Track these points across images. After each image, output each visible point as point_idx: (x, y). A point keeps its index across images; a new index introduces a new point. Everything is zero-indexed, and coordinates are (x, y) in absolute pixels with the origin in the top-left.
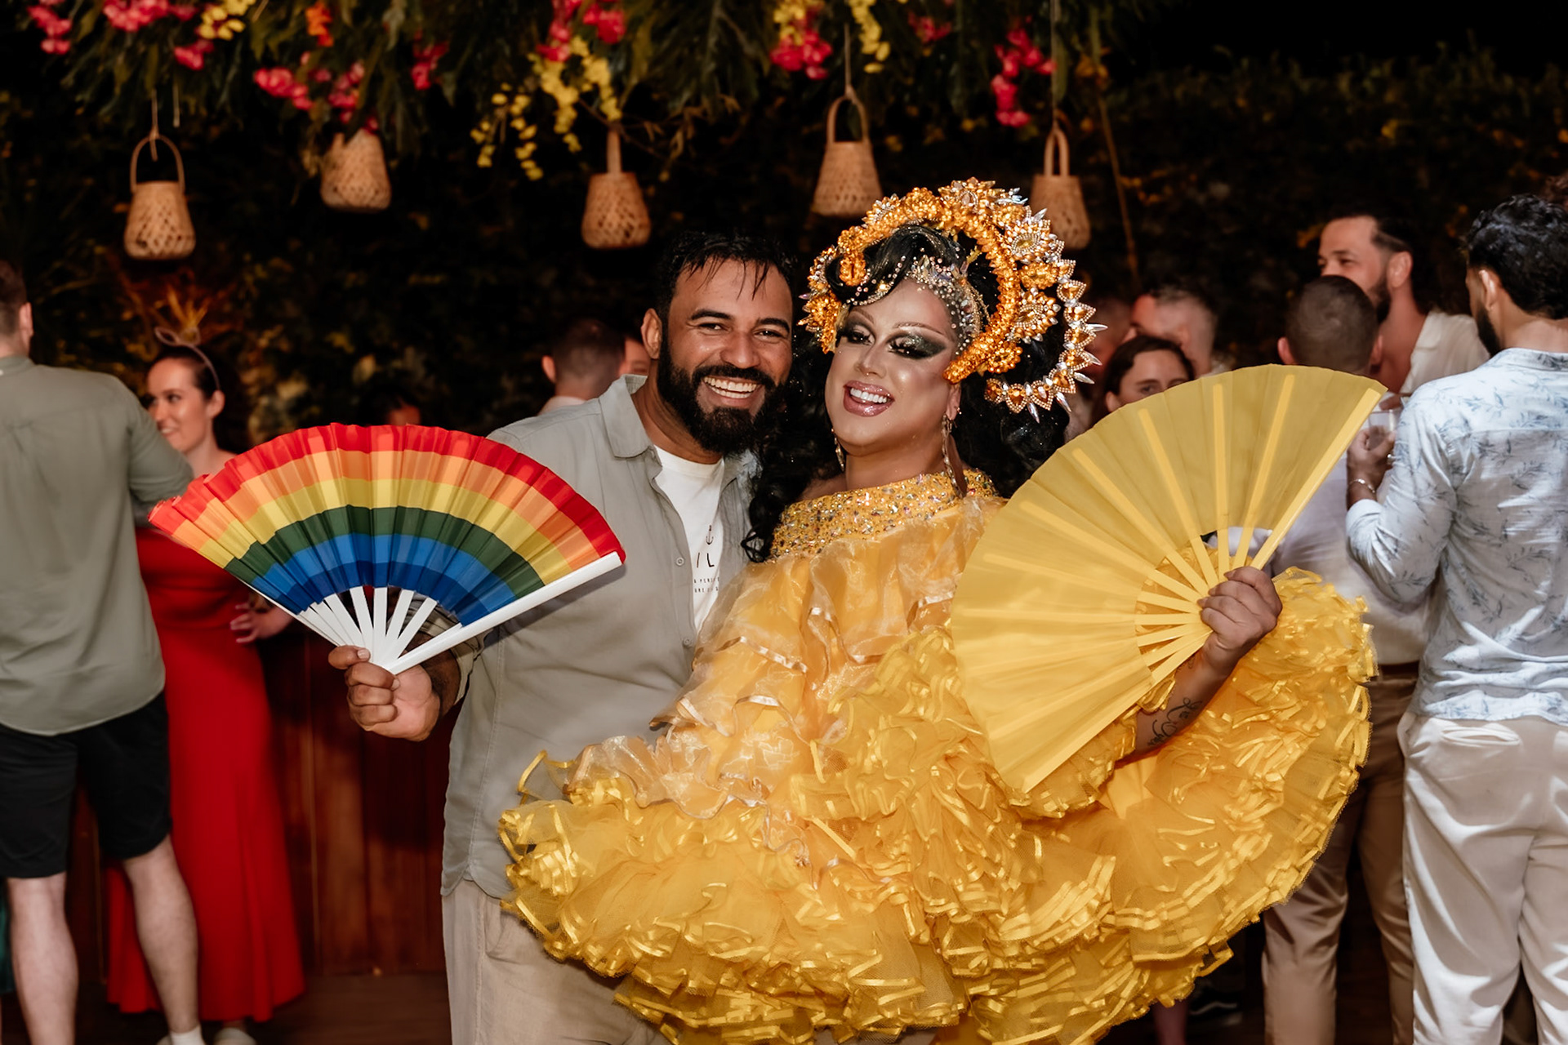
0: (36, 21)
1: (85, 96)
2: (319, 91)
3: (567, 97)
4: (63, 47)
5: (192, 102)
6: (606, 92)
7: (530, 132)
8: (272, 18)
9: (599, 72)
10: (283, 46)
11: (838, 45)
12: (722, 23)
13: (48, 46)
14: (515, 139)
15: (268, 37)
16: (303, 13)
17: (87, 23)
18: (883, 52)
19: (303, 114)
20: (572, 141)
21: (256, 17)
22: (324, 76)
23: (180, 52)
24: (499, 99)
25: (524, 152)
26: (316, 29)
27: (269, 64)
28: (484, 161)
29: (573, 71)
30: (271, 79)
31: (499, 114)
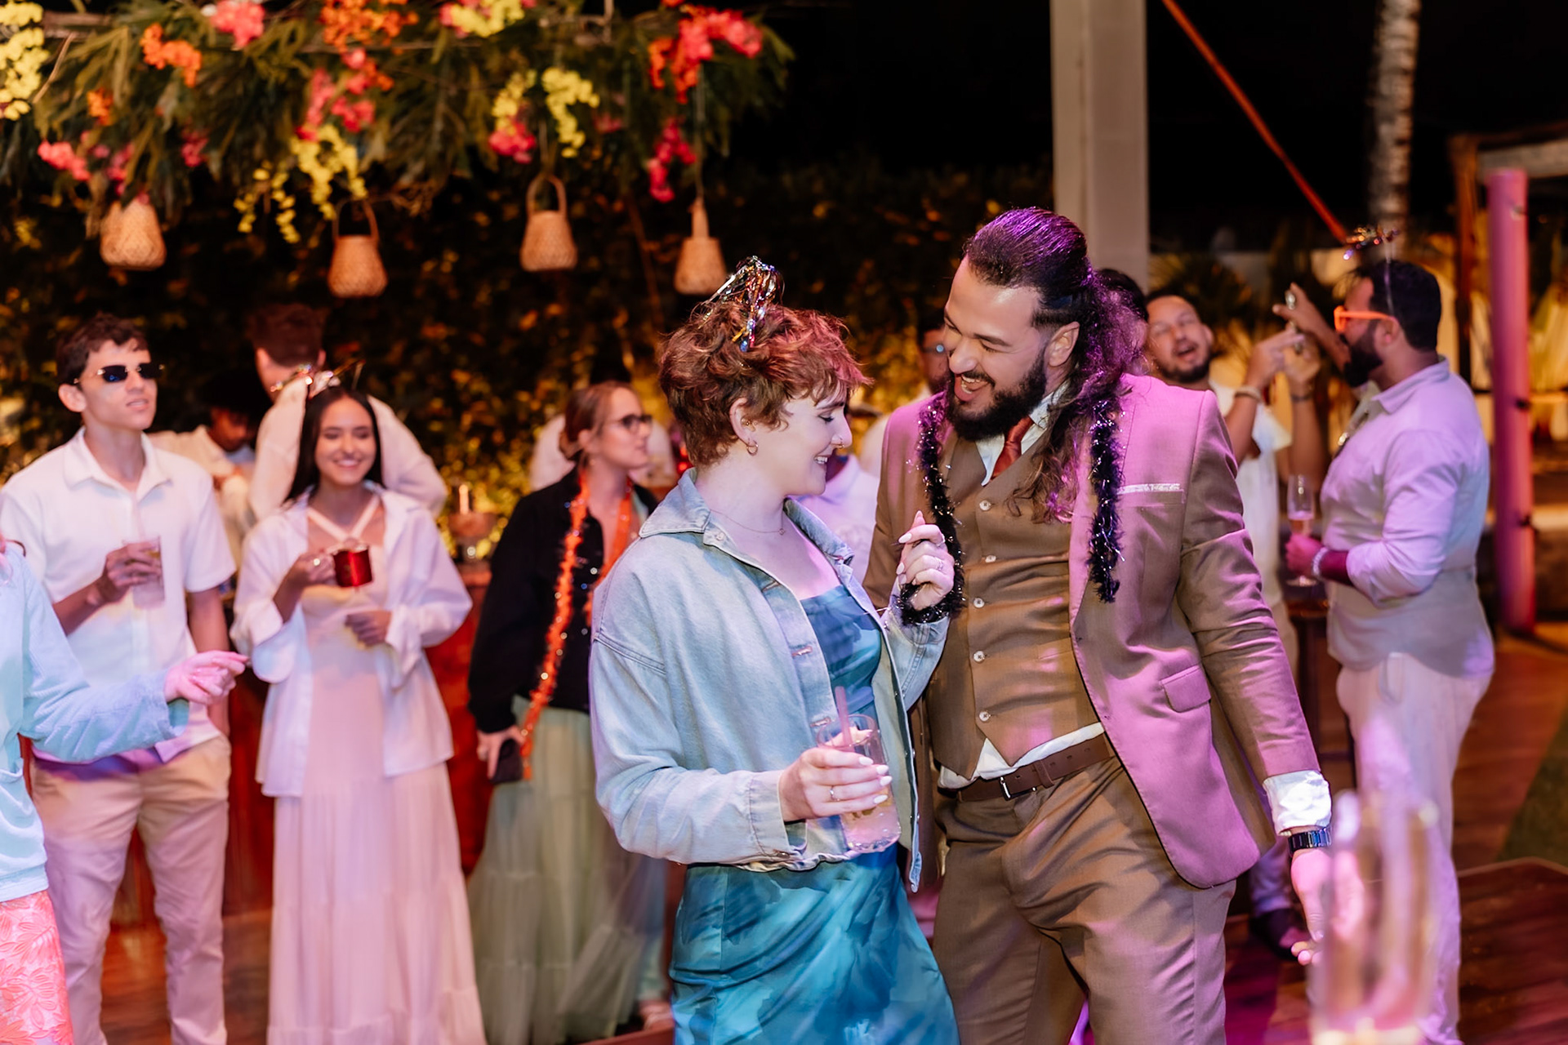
2: (97, 165)
3: (322, 175)
6: (353, 173)
7: (288, 203)
8: (56, 101)
9: (347, 155)
10: (65, 125)
14: (277, 208)
15: (50, 119)
16: (83, 96)
18: (579, 140)
19: (84, 184)
20: (328, 209)
21: (37, 99)
22: (102, 152)
25: (284, 219)
26: (96, 110)
27: (52, 139)
28: (245, 226)
29: (326, 153)
30: (54, 153)
31: (261, 188)
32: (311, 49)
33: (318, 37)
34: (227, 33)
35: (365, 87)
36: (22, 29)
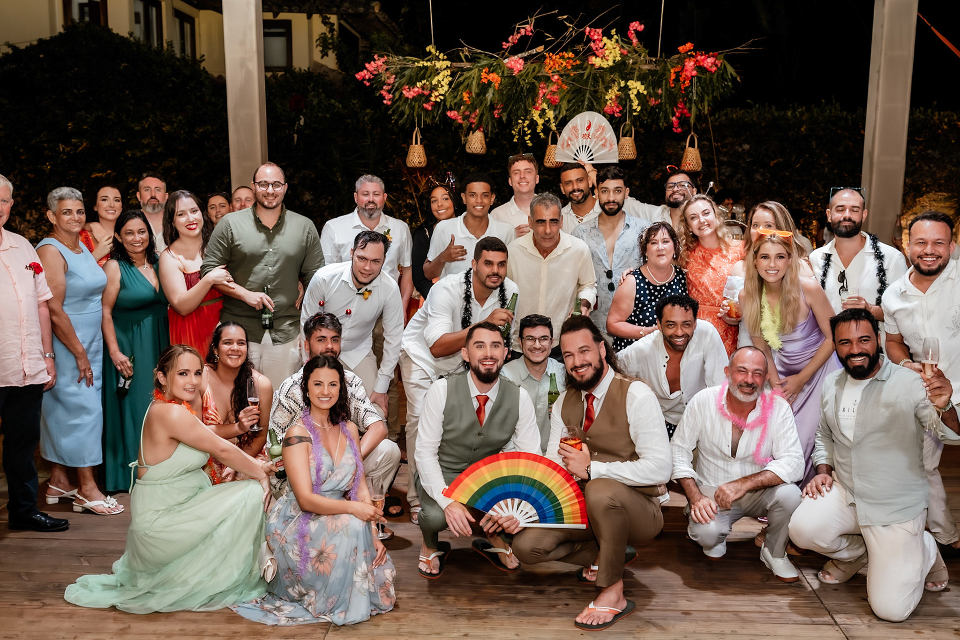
0: (381, 95)
1: (395, 117)
2: (466, 118)
3: (540, 122)
4: (389, 103)
5: (428, 120)
6: (552, 121)
7: (529, 132)
8: (453, 95)
9: (550, 114)
10: (455, 104)
11: (625, 106)
12: (589, 99)
13: (385, 102)
14: (525, 134)
15: (451, 101)
16: (462, 94)
17: (397, 94)
18: (639, 109)
19: (461, 125)
20: (541, 134)
21: (447, 95)
22: (467, 113)
23: (424, 105)
24: (520, 121)
25: (527, 138)
26: (466, 99)
27: (451, 109)
28: (515, 140)
29: (543, 113)
30: (451, 114)
31: (520, 126)
32: (540, 74)
33: (543, 70)
34: (511, 69)
35: (558, 89)
36: (444, 69)
